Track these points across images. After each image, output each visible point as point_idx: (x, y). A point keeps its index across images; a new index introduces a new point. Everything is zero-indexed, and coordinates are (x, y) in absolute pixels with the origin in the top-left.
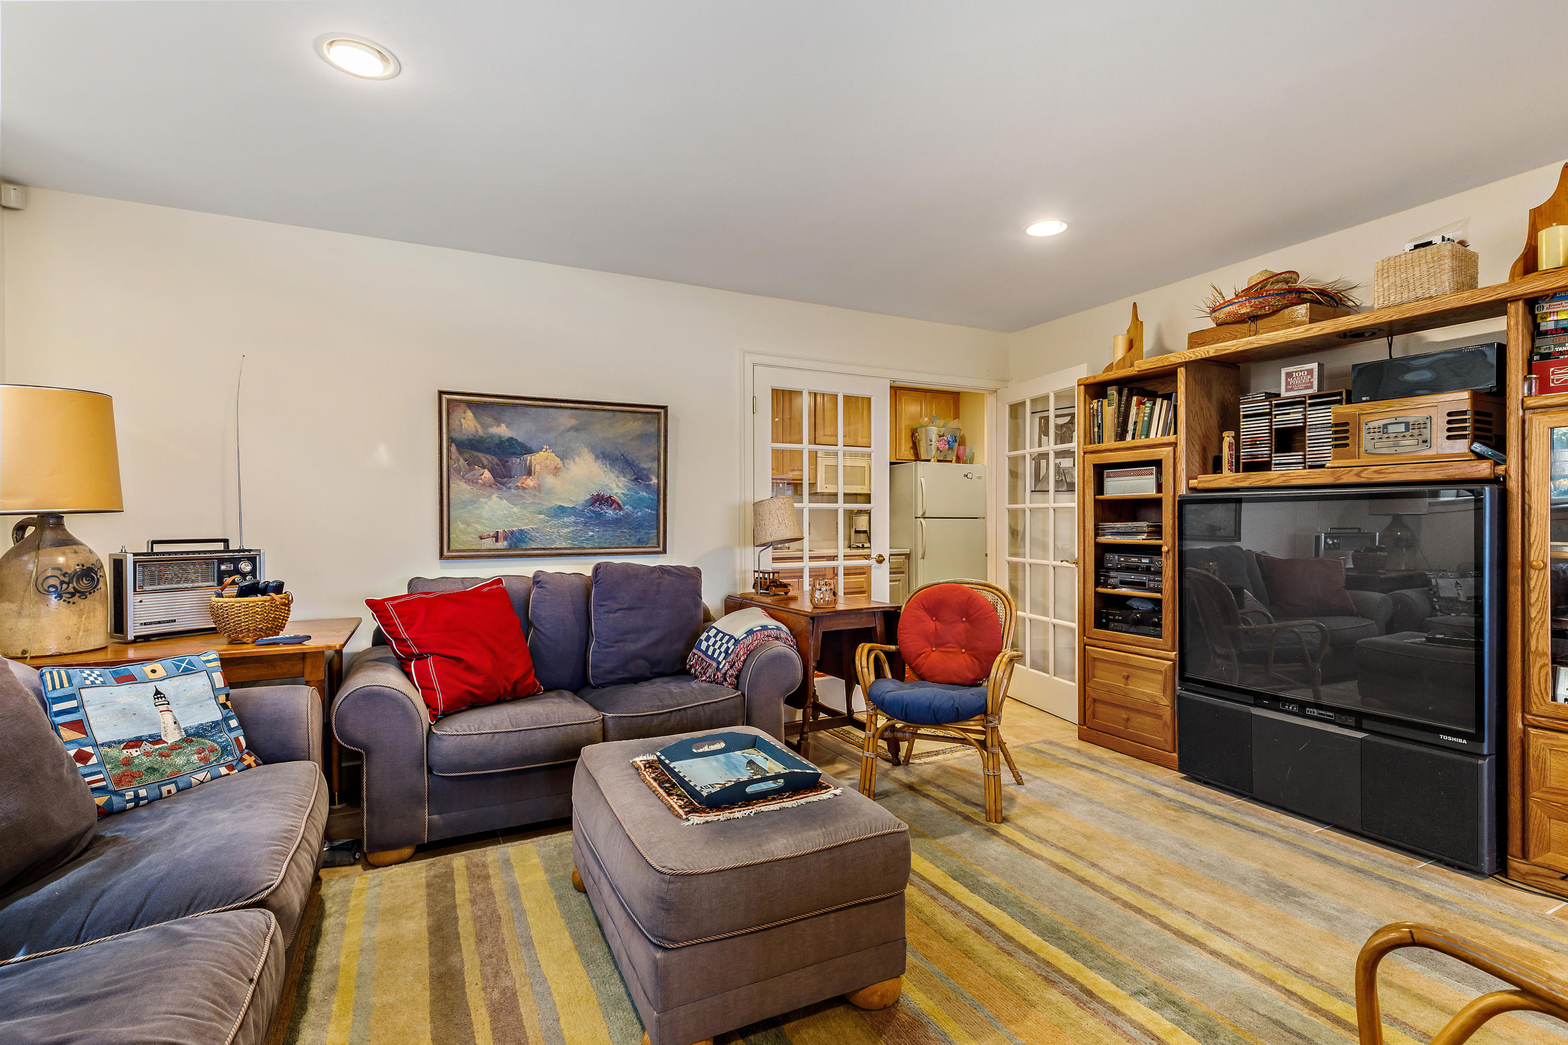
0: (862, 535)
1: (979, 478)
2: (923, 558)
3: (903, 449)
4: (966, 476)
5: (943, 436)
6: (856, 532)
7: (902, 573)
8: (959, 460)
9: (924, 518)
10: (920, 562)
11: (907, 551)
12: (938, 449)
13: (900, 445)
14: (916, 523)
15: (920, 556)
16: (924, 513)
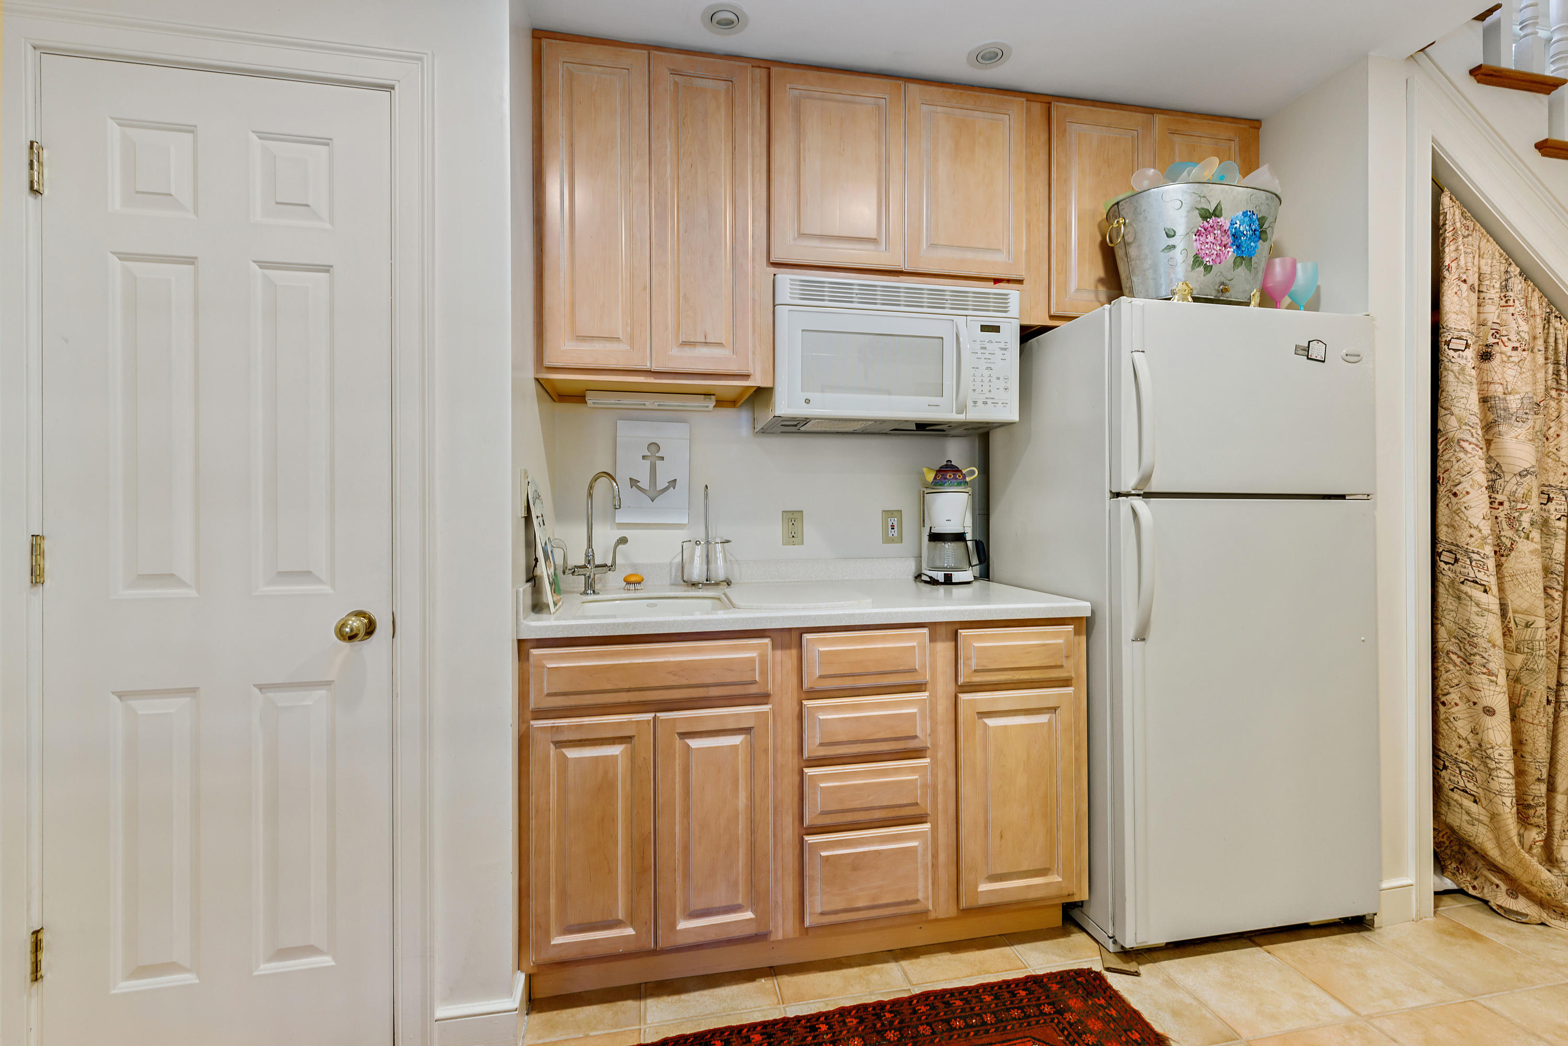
0: (949, 546)
1: (1353, 358)
2: (1141, 637)
3: (1073, 286)
4: (1305, 351)
5: (1217, 213)
6: (936, 537)
7: (1066, 682)
8: (1269, 299)
9: (1148, 495)
10: (1130, 651)
11: (1082, 608)
12: (1197, 261)
13: (1065, 271)
14: (1114, 516)
15: (1129, 629)
16: (1146, 478)
